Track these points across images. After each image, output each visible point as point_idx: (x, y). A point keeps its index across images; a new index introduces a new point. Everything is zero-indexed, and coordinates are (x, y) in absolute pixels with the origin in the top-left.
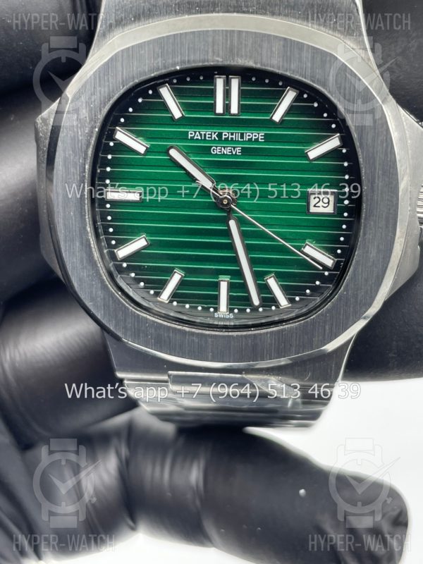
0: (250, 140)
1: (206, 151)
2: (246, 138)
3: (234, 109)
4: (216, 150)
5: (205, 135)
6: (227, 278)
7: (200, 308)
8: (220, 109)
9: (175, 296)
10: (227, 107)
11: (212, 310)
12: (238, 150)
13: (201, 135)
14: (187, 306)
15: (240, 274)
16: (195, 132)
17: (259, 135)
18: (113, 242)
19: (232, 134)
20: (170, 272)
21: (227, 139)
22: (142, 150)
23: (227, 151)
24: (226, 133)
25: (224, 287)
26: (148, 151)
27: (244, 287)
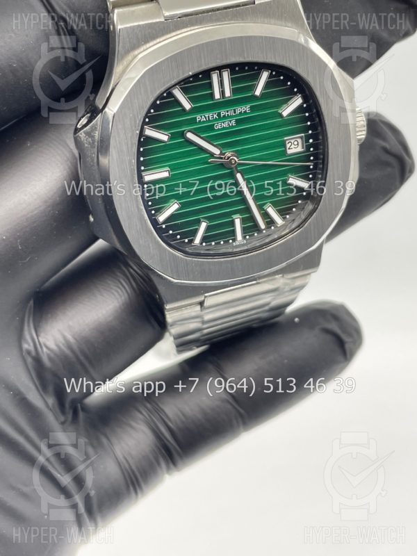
0: (241, 113)
1: (211, 128)
2: (238, 112)
3: (228, 93)
4: (218, 126)
5: (209, 117)
6: (238, 216)
7: (222, 243)
8: (217, 96)
9: (204, 239)
10: (223, 93)
11: (231, 241)
12: (233, 122)
13: (206, 118)
14: (213, 243)
15: (248, 210)
16: (201, 116)
17: (246, 108)
18: (153, 212)
19: (228, 112)
20: (198, 222)
21: (224, 116)
22: (165, 138)
23: (225, 125)
24: (223, 113)
25: (238, 223)
26: (170, 139)
27: (252, 218)
